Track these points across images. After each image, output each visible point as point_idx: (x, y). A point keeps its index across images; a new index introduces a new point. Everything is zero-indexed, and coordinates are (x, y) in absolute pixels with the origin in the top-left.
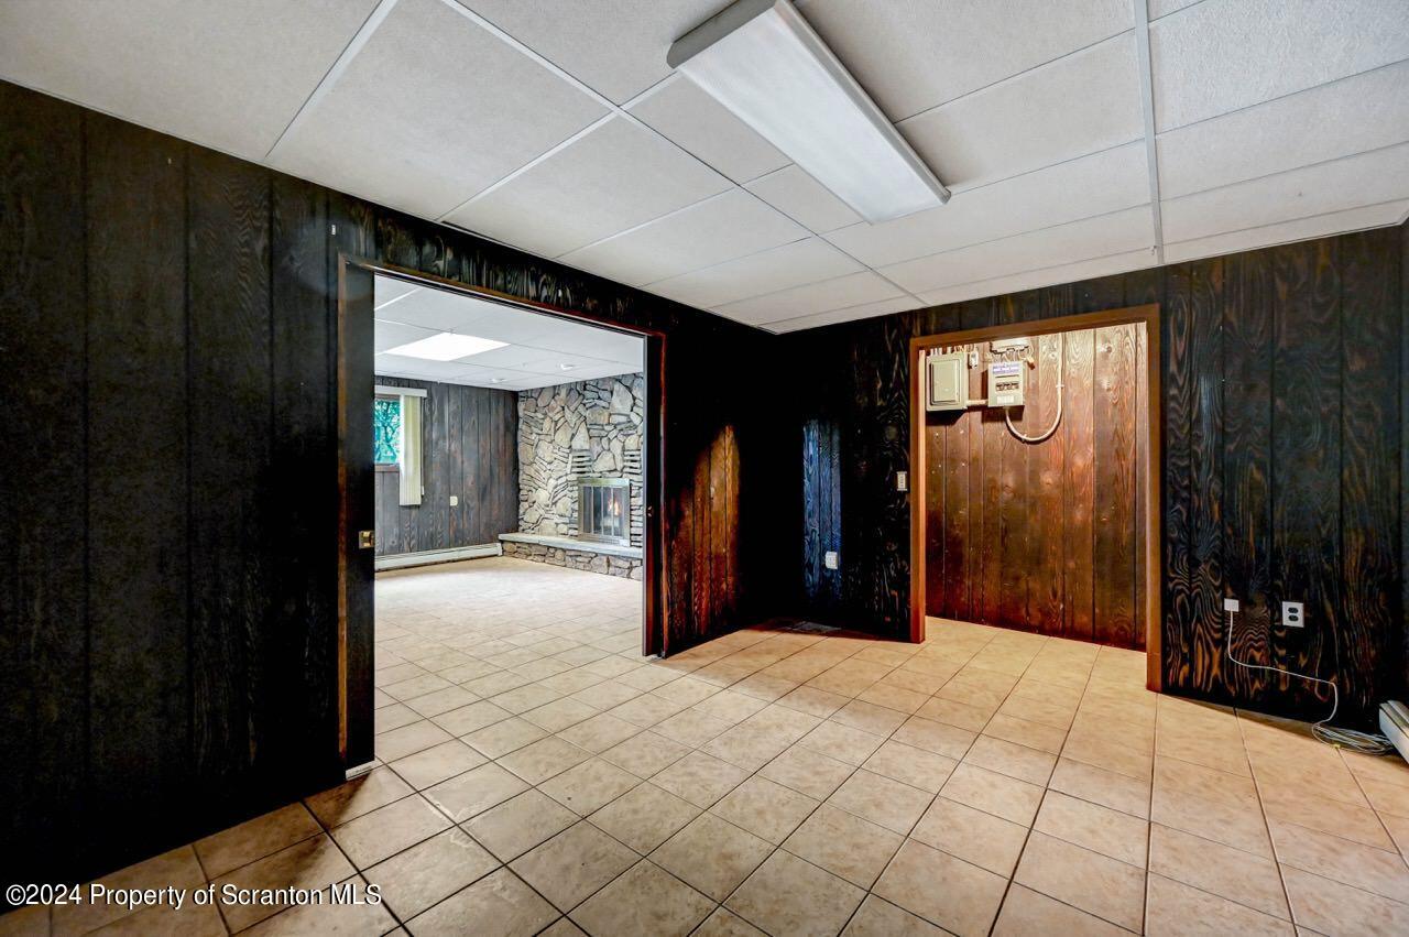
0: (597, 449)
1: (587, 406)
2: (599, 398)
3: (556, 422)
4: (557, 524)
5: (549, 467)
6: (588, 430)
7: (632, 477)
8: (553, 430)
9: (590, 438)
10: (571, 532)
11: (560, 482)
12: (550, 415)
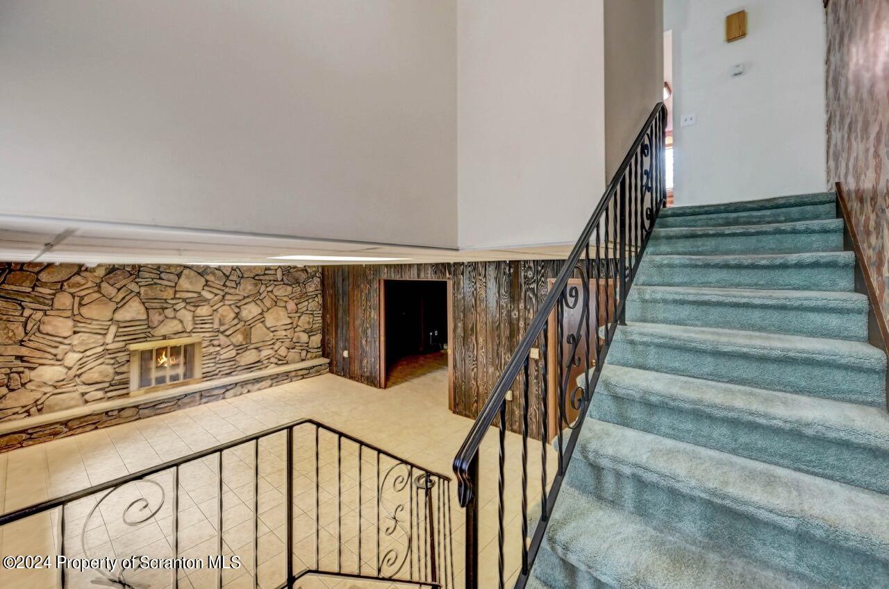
0: (156, 318)
1: (140, 284)
2: (160, 278)
3: (82, 298)
4: (83, 394)
5: (66, 341)
6: (143, 303)
7: (202, 335)
8: (76, 306)
9: (147, 309)
10: (110, 394)
11: (88, 353)
12: (73, 290)
